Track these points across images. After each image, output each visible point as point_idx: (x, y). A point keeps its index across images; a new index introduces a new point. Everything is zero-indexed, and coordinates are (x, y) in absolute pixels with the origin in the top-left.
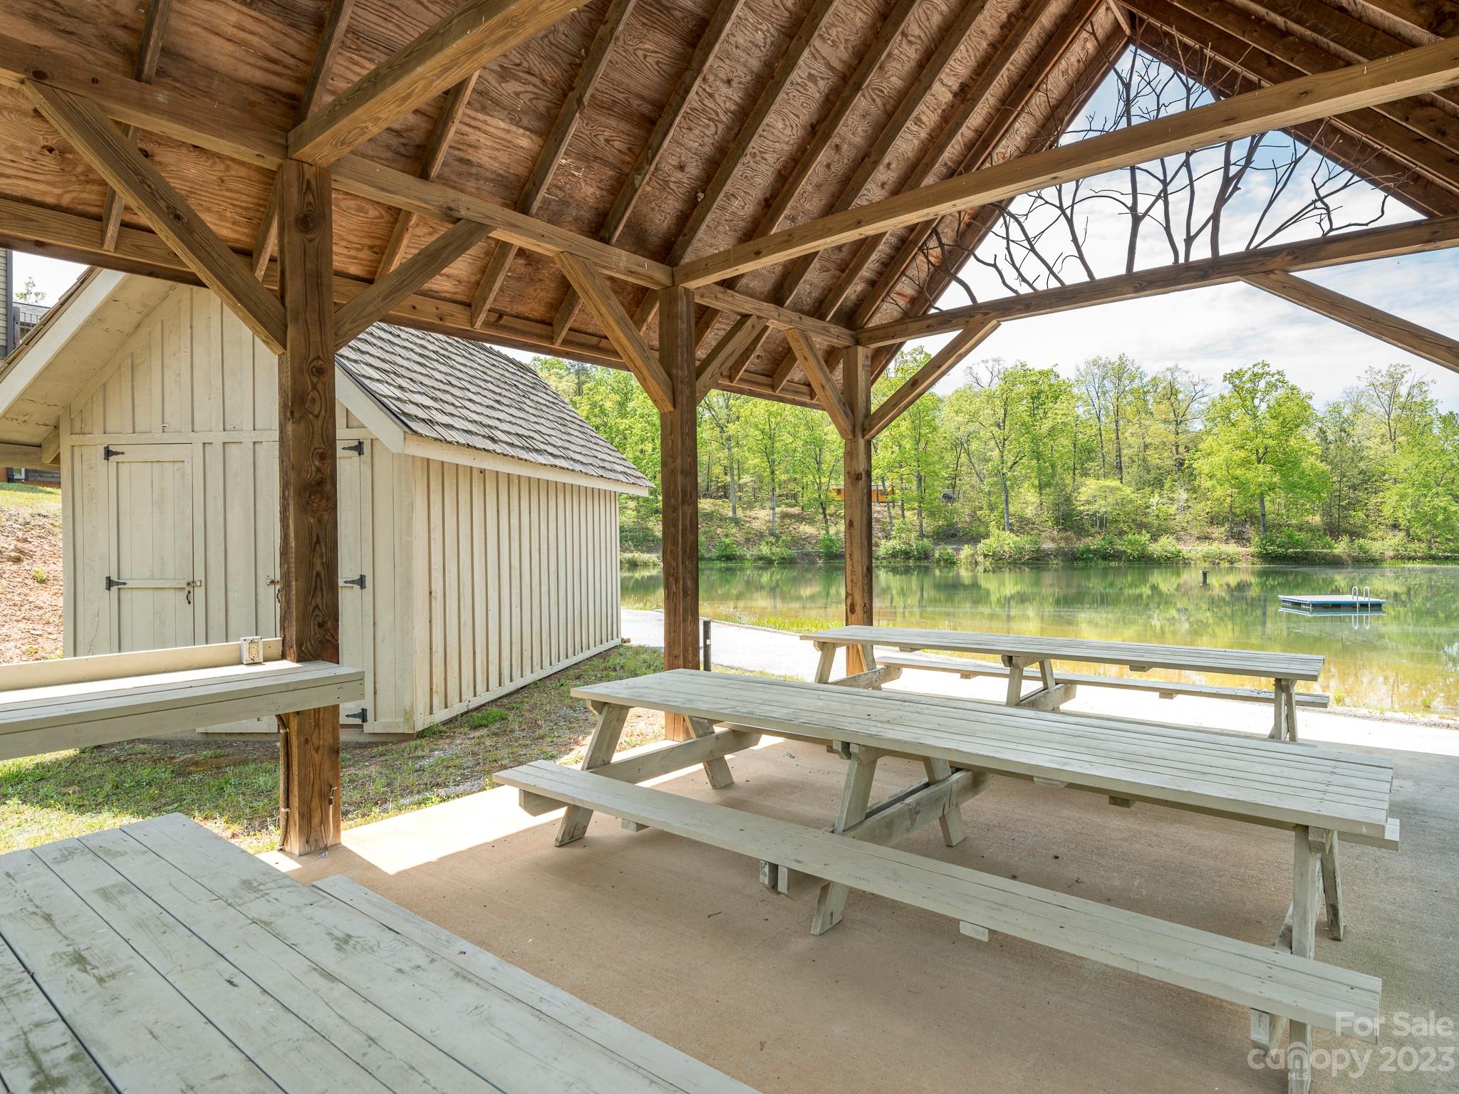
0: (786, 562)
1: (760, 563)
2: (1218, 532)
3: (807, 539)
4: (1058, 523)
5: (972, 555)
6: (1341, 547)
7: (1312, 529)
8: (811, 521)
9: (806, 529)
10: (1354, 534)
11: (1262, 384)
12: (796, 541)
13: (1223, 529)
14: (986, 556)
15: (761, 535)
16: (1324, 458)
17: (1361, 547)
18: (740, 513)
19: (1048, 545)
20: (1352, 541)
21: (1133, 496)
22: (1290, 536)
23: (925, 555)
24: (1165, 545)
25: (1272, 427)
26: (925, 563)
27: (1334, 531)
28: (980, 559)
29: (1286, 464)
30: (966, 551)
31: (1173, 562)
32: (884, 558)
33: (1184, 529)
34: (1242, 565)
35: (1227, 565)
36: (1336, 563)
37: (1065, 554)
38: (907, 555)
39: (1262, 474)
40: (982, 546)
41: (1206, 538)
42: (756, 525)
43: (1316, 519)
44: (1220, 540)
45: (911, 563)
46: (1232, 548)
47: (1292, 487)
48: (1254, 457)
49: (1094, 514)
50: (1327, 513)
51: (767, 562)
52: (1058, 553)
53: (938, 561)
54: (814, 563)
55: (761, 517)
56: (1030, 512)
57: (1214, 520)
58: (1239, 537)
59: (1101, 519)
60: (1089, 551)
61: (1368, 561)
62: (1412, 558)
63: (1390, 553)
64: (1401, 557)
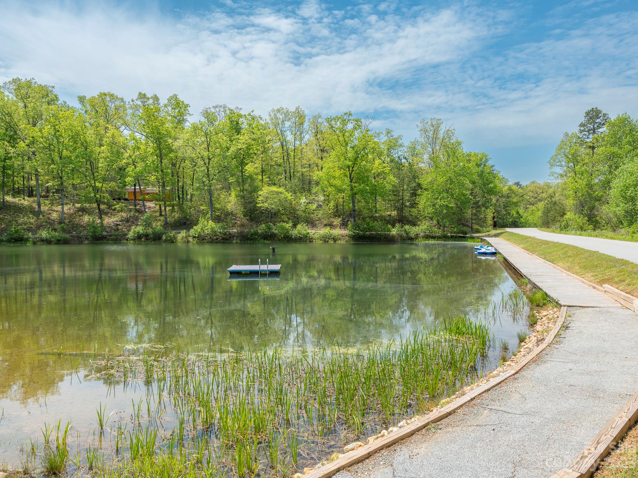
2: (337, 221)
3: (87, 226)
4: (246, 215)
5: (186, 237)
6: (394, 231)
9: (88, 219)
12: (76, 227)
13: (340, 219)
14: (194, 237)
15: (50, 223)
16: (395, 175)
17: (405, 231)
18: (44, 208)
19: (235, 230)
20: (403, 227)
21: (290, 198)
22: (370, 224)
23: (158, 236)
24: (302, 229)
26: (157, 241)
28: (191, 239)
29: (362, 178)
30: (183, 234)
31: (304, 239)
32: (132, 240)
33: (318, 220)
35: (332, 242)
36: (391, 240)
37: (243, 236)
38: (147, 236)
40: (192, 232)
41: (331, 225)
42: (54, 216)
45: (148, 242)
46: (338, 232)
49: (265, 210)
51: (46, 242)
52: (240, 235)
53: (166, 240)
54: (82, 242)
56: (230, 207)
57: (336, 214)
58: (344, 225)
60: (256, 233)
61: (409, 240)
62: (433, 238)
63: (422, 234)
64: (427, 237)
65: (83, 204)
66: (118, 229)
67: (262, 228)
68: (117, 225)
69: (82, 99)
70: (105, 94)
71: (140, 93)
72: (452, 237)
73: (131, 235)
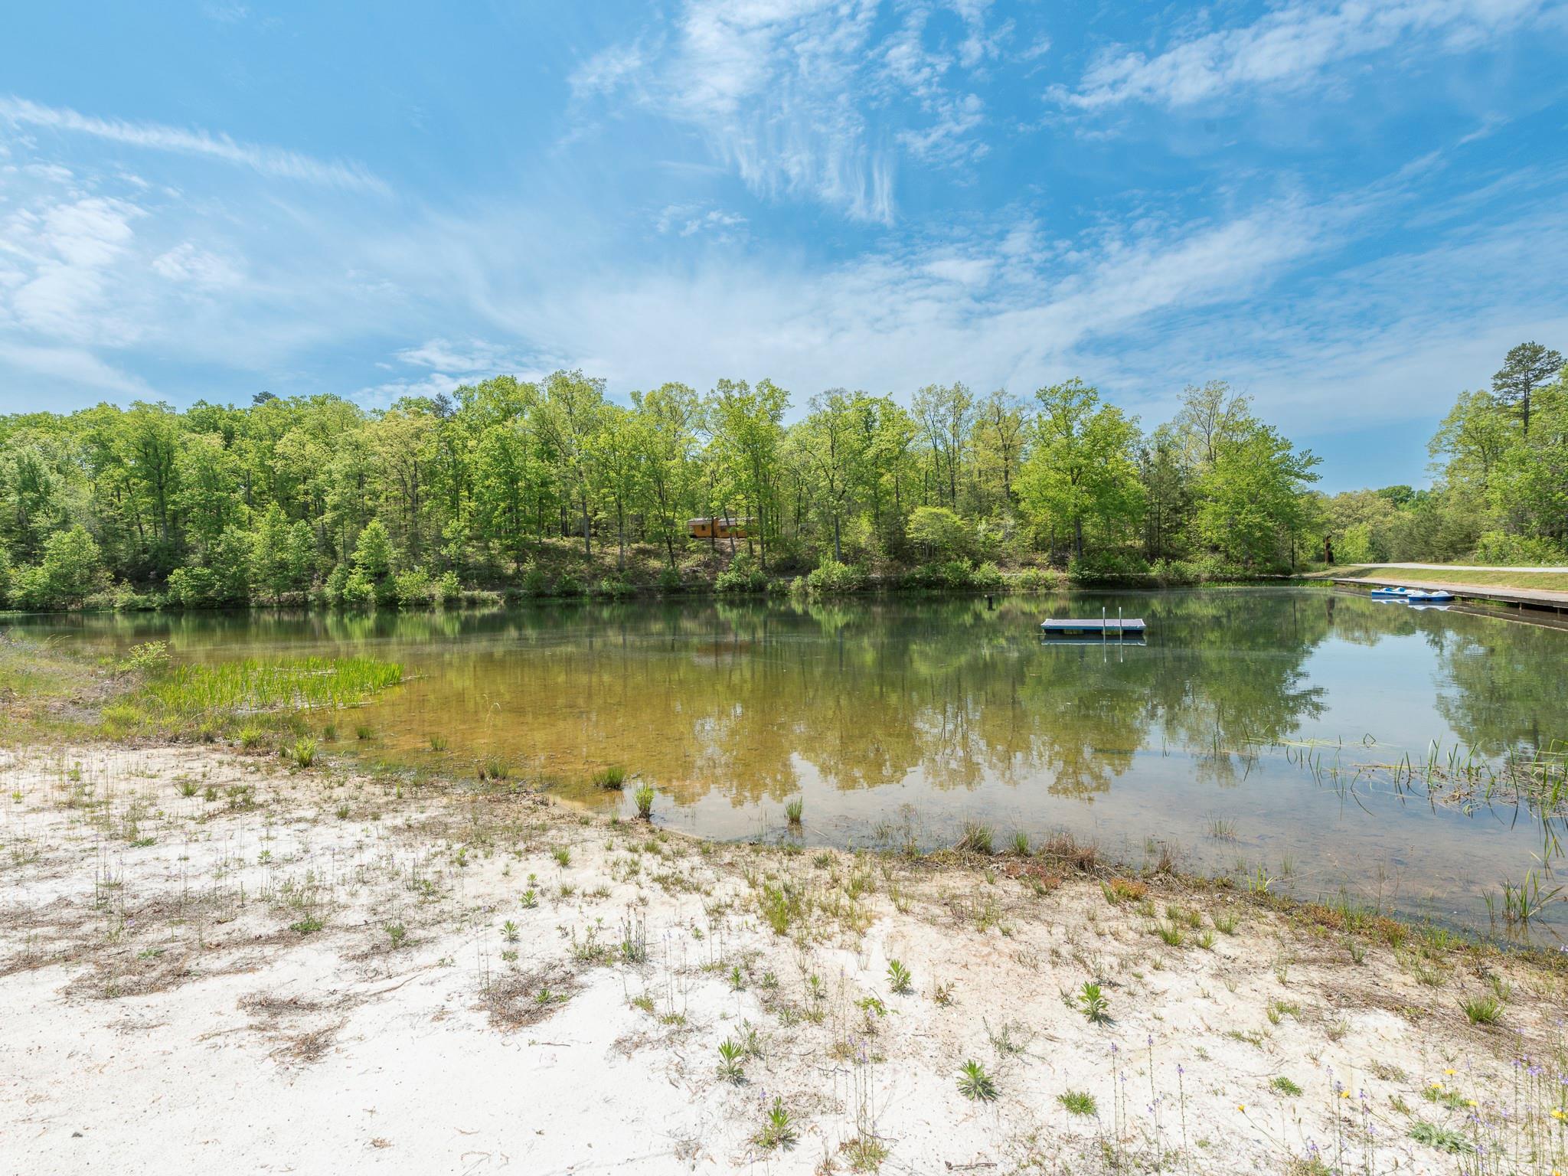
0: (626, 598)
1: (600, 599)
2: (1042, 558)
3: (656, 572)
4: (890, 553)
5: (803, 586)
6: (1156, 571)
7: (1130, 551)
8: (657, 555)
9: (654, 564)
10: (1170, 556)
11: (1076, 402)
12: (639, 575)
13: (1046, 555)
14: (815, 587)
15: (607, 571)
16: (1146, 481)
17: (1177, 570)
18: (595, 550)
19: (876, 575)
20: (1168, 563)
21: (959, 523)
22: (1107, 560)
23: (759, 587)
24: (988, 570)
25: (1084, 445)
26: (759, 596)
27: (1152, 554)
28: (810, 590)
29: (1105, 487)
30: (798, 581)
32: (721, 591)
33: (1009, 556)
34: (1060, 591)
35: (1044, 591)
36: (1151, 585)
37: (891, 583)
38: (742, 587)
39: (1074, 497)
40: (812, 577)
41: (1029, 564)
42: (608, 560)
43: (1139, 543)
44: (1040, 566)
45: (746, 596)
46: (1051, 574)
47: (1102, 509)
48: (1069, 478)
49: (922, 544)
50: (1149, 537)
51: (608, 598)
52: (885, 582)
53: (772, 593)
54: (653, 597)
55: (612, 553)
56: (863, 541)
57: (1038, 546)
58: (1060, 563)
59: (930, 548)
60: (913, 579)
61: (1185, 584)
62: (1228, 580)
63: (1206, 575)
64: (1215, 579)
65: (642, 545)
66: (697, 578)
67: (919, 571)
68: (694, 571)
69: (636, 397)
70: (671, 386)
71: (721, 381)
72: (1264, 579)
73: (718, 585)
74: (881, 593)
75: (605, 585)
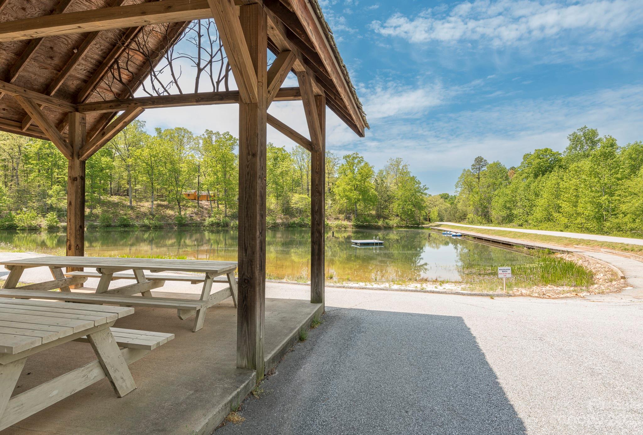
0: (157, 228)
1: (143, 228)
2: (342, 216)
3: (170, 217)
4: (283, 212)
6: (380, 223)
7: (372, 216)
8: (172, 208)
9: (170, 212)
10: (385, 218)
11: (356, 161)
12: (163, 217)
15: (145, 215)
16: (376, 190)
17: (386, 223)
18: (134, 204)
19: (279, 221)
20: (384, 220)
22: (365, 219)
23: (226, 225)
25: (359, 177)
26: (226, 229)
27: (379, 216)
29: (364, 192)
32: (207, 226)
33: (330, 215)
34: (349, 229)
35: (344, 229)
36: (378, 228)
37: (285, 225)
38: (218, 224)
39: (355, 195)
41: (337, 219)
42: (143, 209)
43: (374, 212)
44: (342, 220)
45: (220, 228)
46: (346, 223)
47: (364, 200)
48: (353, 188)
49: (297, 209)
50: (377, 210)
51: (147, 228)
52: (283, 224)
53: (232, 228)
54: (172, 228)
55: (146, 206)
57: (341, 212)
58: (348, 218)
59: (300, 211)
60: (294, 223)
61: (388, 228)
62: (402, 227)
63: (395, 225)
64: (398, 227)
65: (159, 202)
66: (193, 219)
67: (296, 220)
68: (191, 216)
69: (158, 130)
70: (180, 129)
71: (207, 130)
72: (412, 227)
73: (206, 223)
74: (281, 228)
75: (146, 222)
